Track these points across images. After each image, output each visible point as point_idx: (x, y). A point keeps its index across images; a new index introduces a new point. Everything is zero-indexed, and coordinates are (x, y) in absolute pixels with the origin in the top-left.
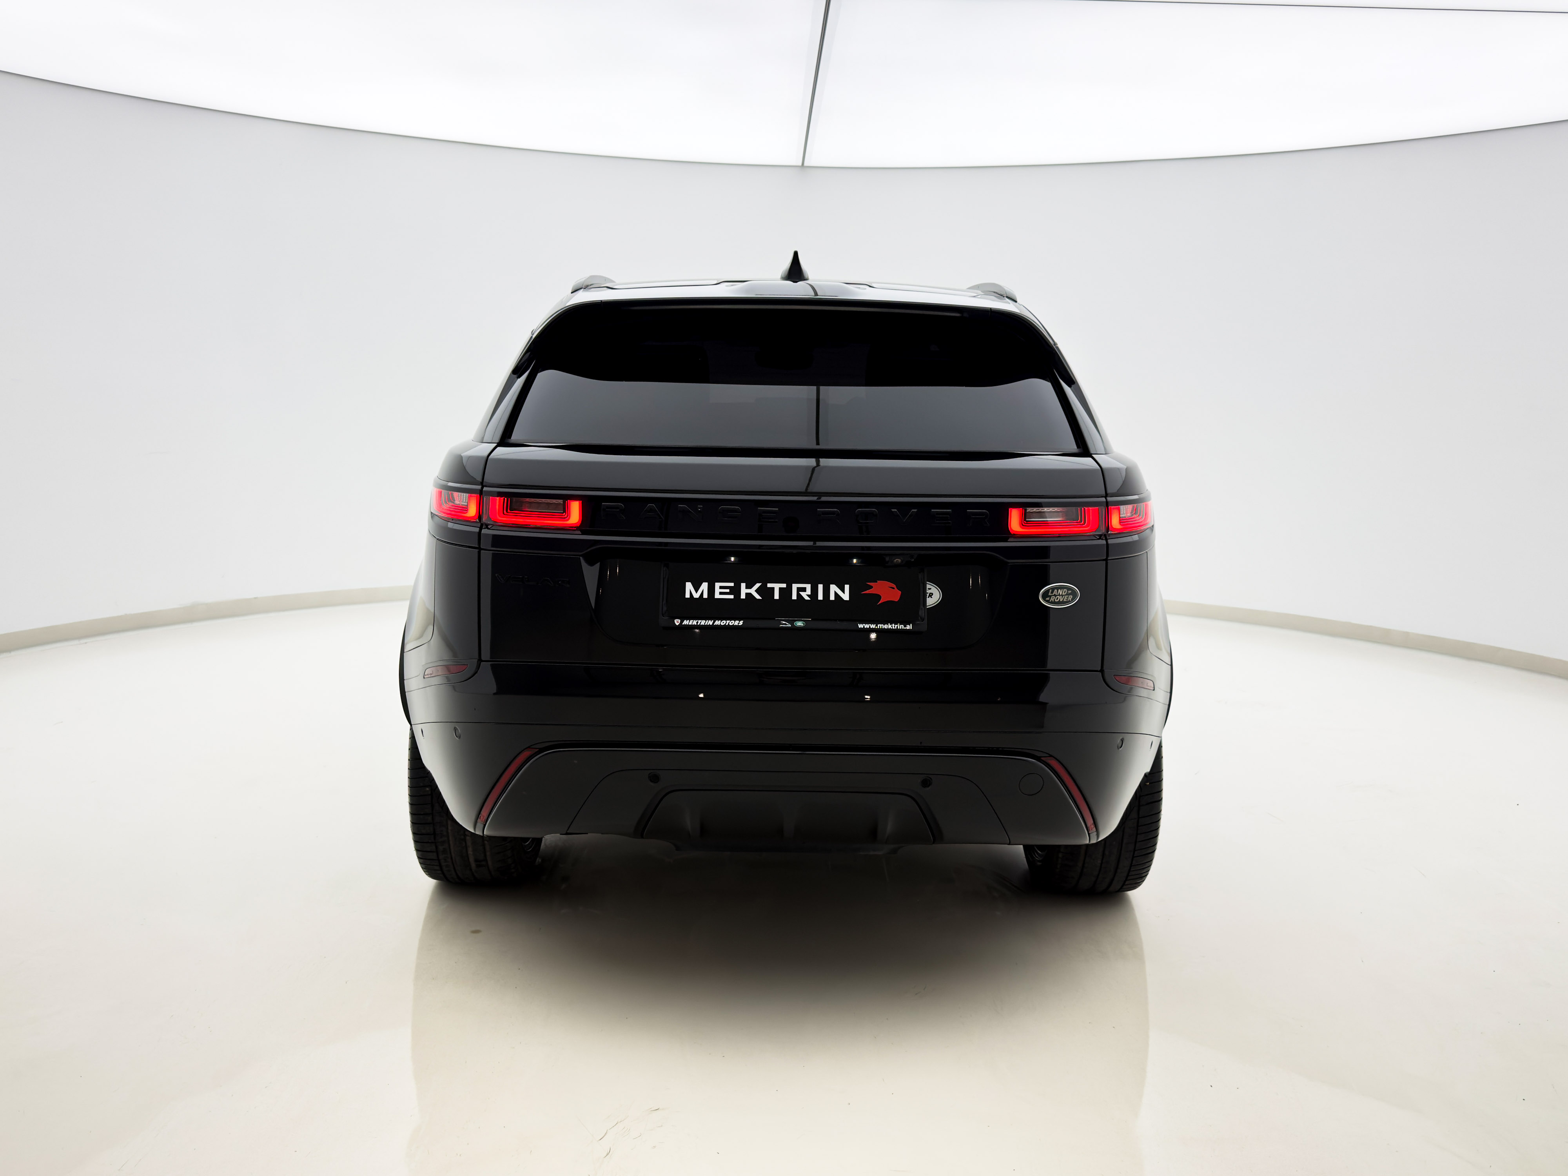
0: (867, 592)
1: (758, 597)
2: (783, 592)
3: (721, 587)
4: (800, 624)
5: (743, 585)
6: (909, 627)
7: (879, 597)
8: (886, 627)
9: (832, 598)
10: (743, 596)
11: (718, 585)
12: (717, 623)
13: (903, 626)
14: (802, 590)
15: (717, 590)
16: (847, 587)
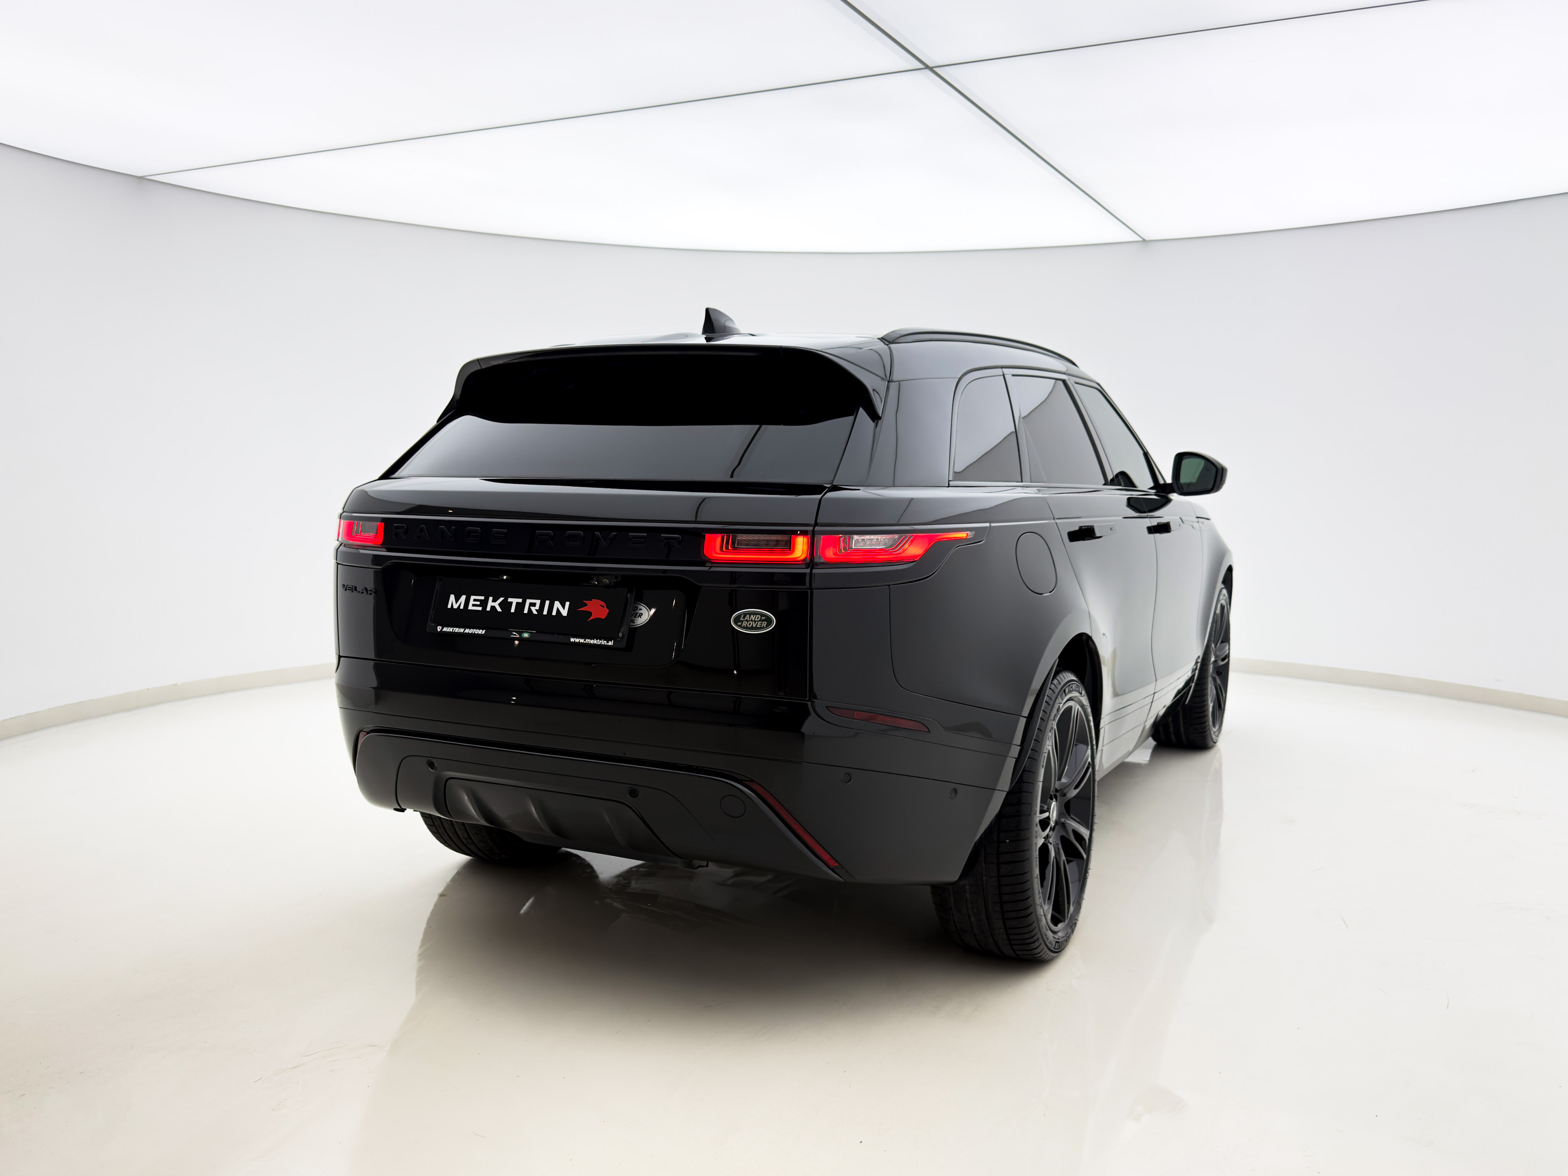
0: (582, 609)
1: (499, 610)
2: (520, 606)
3: (475, 600)
4: (526, 635)
5: (491, 599)
6: (611, 643)
7: (590, 614)
8: (592, 642)
9: (554, 613)
10: (488, 609)
11: (473, 598)
12: (467, 631)
13: (606, 642)
14: (532, 605)
15: (472, 602)
16: (567, 604)
